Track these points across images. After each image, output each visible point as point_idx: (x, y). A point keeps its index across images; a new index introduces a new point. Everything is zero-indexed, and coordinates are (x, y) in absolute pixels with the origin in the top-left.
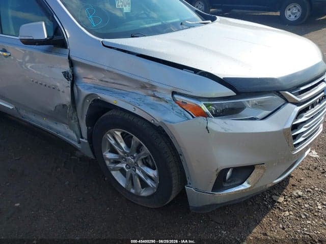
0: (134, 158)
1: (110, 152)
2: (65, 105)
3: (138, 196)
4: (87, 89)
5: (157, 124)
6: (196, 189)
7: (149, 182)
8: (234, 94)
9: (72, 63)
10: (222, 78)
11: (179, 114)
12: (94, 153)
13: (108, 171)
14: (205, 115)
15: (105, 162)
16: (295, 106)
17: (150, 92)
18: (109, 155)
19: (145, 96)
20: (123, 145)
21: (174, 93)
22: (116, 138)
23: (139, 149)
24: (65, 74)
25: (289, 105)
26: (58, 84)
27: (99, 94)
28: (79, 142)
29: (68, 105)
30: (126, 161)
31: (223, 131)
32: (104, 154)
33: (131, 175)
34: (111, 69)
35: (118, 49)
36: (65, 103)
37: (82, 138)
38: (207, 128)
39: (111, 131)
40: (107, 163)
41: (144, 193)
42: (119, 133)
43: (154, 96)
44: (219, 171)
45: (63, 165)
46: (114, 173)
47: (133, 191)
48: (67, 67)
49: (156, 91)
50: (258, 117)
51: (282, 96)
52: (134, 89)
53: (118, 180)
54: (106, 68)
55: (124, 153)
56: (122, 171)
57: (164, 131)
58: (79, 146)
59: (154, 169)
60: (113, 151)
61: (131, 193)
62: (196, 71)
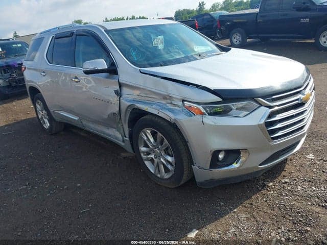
0: (159, 150)
1: (144, 147)
2: (115, 113)
3: (162, 179)
4: (128, 102)
5: (172, 121)
6: (199, 167)
7: (169, 167)
8: (221, 100)
9: (120, 85)
10: (213, 89)
11: (186, 114)
12: (133, 149)
13: (142, 161)
14: (202, 114)
15: (140, 155)
16: (268, 109)
17: (169, 101)
18: (143, 149)
19: (166, 104)
20: (152, 140)
21: (183, 101)
22: (147, 135)
23: (162, 142)
24: (116, 92)
25: (263, 107)
26: (111, 99)
27: (136, 104)
28: (124, 142)
29: (117, 113)
30: (154, 152)
31: (213, 124)
32: (140, 148)
33: (158, 163)
34: (144, 88)
35: (150, 75)
36: (114, 112)
37: (125, 137)
38: (203, 122)
39: (144, 130)
40: (142, 155)
41: (167, 176)
42: (149, 132)
43: (171, 103)
44: (212, 152)
45: (111, 162)
46: (146, 163)
47: (159, 176)
48: (117, 88)
49: (173, 100)
50: (240, 116)
51: (257, 102)
52: (159, 100)
53: (149, 168)
54: (142, 87)
55: (153, 146)
56: (152, 160)
57: (177, 126)
58: (123, 144)
59: (172, 156)
60: (146, 146)
61: (158, 177)
62: (197, 86)
